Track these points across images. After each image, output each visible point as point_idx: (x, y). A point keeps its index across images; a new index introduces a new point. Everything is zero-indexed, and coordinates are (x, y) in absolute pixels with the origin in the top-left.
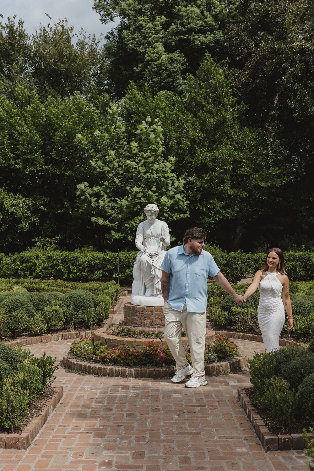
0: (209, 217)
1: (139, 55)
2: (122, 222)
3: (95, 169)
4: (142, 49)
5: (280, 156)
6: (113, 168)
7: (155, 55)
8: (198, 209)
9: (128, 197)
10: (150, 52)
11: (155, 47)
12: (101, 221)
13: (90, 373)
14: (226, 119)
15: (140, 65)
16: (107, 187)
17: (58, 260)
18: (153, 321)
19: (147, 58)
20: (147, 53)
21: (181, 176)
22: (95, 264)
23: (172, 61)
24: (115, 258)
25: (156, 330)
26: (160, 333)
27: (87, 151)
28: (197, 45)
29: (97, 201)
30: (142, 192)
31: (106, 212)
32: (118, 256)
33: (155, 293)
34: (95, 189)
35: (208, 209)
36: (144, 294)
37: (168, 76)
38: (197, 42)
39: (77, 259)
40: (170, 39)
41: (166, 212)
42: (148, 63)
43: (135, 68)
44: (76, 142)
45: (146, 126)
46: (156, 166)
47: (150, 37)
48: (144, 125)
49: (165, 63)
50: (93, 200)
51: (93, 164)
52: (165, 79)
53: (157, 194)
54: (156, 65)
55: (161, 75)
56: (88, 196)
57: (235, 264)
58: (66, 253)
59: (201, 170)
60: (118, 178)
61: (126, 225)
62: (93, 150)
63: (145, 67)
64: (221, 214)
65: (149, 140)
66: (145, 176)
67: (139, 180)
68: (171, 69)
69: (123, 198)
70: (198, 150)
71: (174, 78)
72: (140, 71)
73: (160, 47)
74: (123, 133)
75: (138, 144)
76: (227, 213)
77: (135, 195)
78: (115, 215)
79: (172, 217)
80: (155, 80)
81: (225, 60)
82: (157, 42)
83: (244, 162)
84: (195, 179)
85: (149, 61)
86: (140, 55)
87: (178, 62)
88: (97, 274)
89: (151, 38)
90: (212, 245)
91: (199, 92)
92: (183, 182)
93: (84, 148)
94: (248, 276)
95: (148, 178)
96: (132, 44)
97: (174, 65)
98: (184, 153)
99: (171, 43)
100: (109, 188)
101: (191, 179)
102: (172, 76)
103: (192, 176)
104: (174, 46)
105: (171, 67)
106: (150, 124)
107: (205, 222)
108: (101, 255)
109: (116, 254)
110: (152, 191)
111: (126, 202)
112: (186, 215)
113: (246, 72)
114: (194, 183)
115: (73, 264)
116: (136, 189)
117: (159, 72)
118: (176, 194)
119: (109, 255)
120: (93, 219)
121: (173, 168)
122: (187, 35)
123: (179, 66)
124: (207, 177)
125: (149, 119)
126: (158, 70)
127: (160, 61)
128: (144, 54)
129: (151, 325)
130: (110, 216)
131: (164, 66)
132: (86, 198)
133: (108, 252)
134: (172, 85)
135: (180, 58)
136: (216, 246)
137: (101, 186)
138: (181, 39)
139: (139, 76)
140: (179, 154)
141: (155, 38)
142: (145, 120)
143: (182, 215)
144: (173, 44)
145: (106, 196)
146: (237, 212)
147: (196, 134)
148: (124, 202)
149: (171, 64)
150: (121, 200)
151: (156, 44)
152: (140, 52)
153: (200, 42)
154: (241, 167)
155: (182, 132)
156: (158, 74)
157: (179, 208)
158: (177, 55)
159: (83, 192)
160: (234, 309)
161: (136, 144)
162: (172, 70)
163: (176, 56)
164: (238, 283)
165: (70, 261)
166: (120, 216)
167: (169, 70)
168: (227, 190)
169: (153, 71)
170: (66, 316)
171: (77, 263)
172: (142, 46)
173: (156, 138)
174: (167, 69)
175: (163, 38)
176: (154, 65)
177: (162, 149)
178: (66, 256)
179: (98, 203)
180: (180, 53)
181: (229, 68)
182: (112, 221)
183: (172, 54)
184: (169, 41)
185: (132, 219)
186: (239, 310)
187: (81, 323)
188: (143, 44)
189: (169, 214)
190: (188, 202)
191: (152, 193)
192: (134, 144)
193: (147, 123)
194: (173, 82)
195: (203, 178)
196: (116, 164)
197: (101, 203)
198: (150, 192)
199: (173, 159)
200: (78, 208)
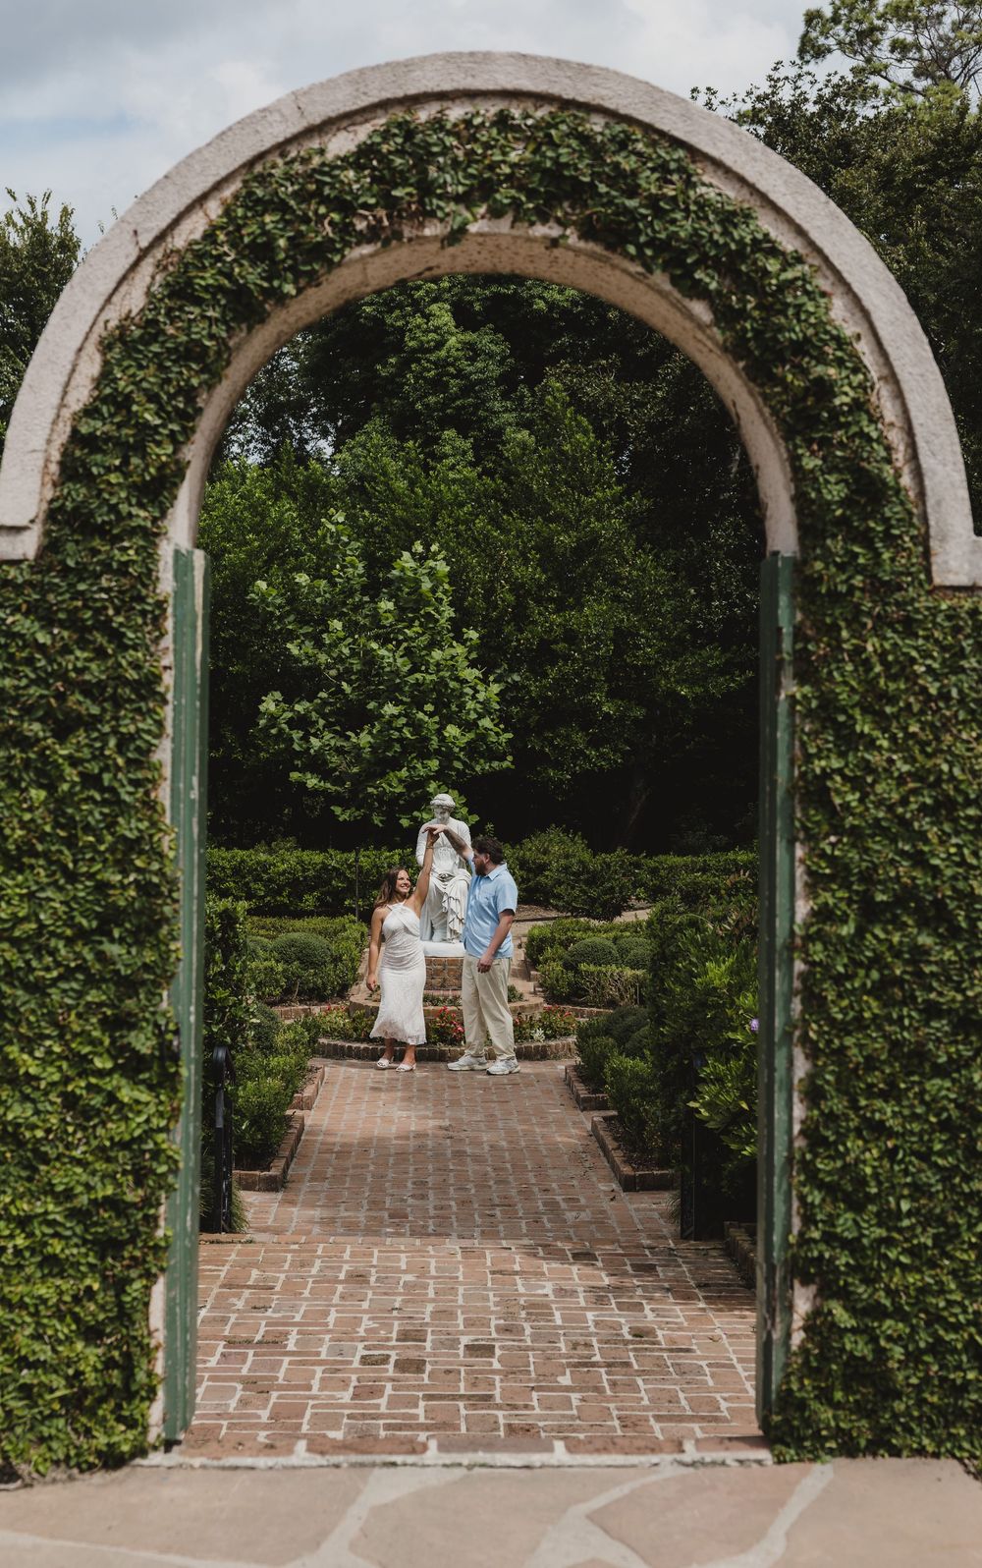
0: (558, 766)
1: (389, 334)
2: (360, 782)
3: (297, 660)
4: (397, 319)
5: (738, 606)
6: (340, 659)
7: (432, 336)
8: (533, 748)
9: (373, 726)
10: (418, 327)
11: (430, 315)
12: (312, 782)
13: (350, 1056)
14: (601, 536)
15: (393, 360)
16: (325, 702)
17: (223, 868)
18: (445, 980)
19: (412, 344)
20: (410, 330)
21: (492, 673)
22: (305, 878)
23: (473, 352)
24: (350, 866)
25: (450, 994)
26: (456, 998)
27: (280, 619)
28: (539, 310)
29: (305, 738)
30: (406, 716)
31: (325, 762)
32: (356, 861)
33: (448, 936)
34: (297, 707)
35: (554, 748)
36: (431, 938)
37: (465, 391)
38: (541, 305)
39: (265, 867)
40: (469, 294)
41: (459, 759)
42: (413, 356)
43: (379, 367)
44: (253, 600)
45: (413, 564)
46: (437, 655)
47: (418, 288)
48: (407, 560)
49: (457, 359)
50: (297, 735)
51: (295, 651)
52: (457, 397)
53: (437, 719)
54: (434, 363)
55: (445, 387)
56: (284, 726)
57: (609, 880)
58: (240, 854)
59: (540, 657)
60: (350, 683)
61: (370, 790)
62: (292, 618)
63: (404, 366)
64: (587, 758)
65: (421, 595)
66: (411, 679)
67: (398, 688)
68: (471, 373)
69: (362, 730)
70: (534, 609)
71: (478, 398)
72: (393, 376)
73: (443, 316)
74: (360, 576)
75: (395, 604)
76: (602, 756)
77: (389, 723)
78: (343, 767)
79: (473, 769)
80: (432, 399)
81: (607, 359)
82: (435, 300)
83: (642, 636)
84: (527, 679)
85: (414, 351)
86: (393, 333)
87: (491, 355)
88: (309, 901)
89: (421, 293)
90: (566, 831)
91: (536, 470)
92: (495, 688)
93: (272, 614)
94: (638, 904)
95: (418, 684)
96: (371, 304)
97: (480, 365)
98: (500, 618)
99: (471, 303)
100: (331, 704)
101: (516, 678)
102: (475, 392)
103: (518, 671)
104: (479, 313)
105: (469, 369)
106: (421, 559)
107: (550, 779)
108: (318, 858)
109: (352, 857)
110: (425, 713)
111: (369, 738)
112: (505, 764)
113: (659, 394)
114: (524, 687)
115: (258, 879)
116: (390, 709)
117: (440, 380)
118: (481, 716)
119: (335, 858)
120: (295, 776)
121: (474, 655)
122: (513, 287)
123: (491, 367)
124: (553, 673)
125: (418, 547)
126: (437, 375)
127: (443, 353)
128: (402, 331)
129: (443, 986)
130: (335, 769)
131: (452, 364)
132: (281, 731)
133: (331, 851)
134: (474, 413)
135: (494, 348)
136: (575, 834)
137: (311, 701)
138: (497, 295)
139: (390, 387)
140: (491, 620)
141: (432, 291)
142: (410, 550)
143: (495, 764)
144: (477, 307)
145: (322, 722)
146: (624, 754)
147: (529, 572)
148: (365, 739)
149: (472, 360)
150: (357, 734)
151: (434, 307)
152: (392, 325)
153: (546, 302)
154: (637, 647)
155: (496, 569)
156: (438, 385)
157: (489, 749)
158: (487, 339)
159: (273, 719)
160: (583, 967)
161: (390, 605)
162: (474, 377)
163: (485, 340)
164: (618, 920)
165: (250, 872)
166: (355, 770)
167: (466, 377)
168: (601, 704)
169: (425, 378)
170: (288, 978)
171: (265, 877)
172: (397, 312)
173: (434, 591)
174: (460, 374)
175: (449, 290)
176: (428, 361)
177: (449, 612)
178: (243, 861)
179: (308, 741)
180: (496, 331)
181: (618, 380)
182: (338, 781)
183: (475, 336)
184: (467, 298)
185: (383, 775)
186: (592, 968)
187: (312, 990)
188: (401, 306)
189: (464, 763)
190: (510, 735)
191: (426, 719)
192: (386, 605)
193: (413, 555)
194: (477, 407)
195: (545, 675)
196: (346, 651)
197: (315, 742)
198: (420, 715)
199: (473, 634)
200: (259, 749)
